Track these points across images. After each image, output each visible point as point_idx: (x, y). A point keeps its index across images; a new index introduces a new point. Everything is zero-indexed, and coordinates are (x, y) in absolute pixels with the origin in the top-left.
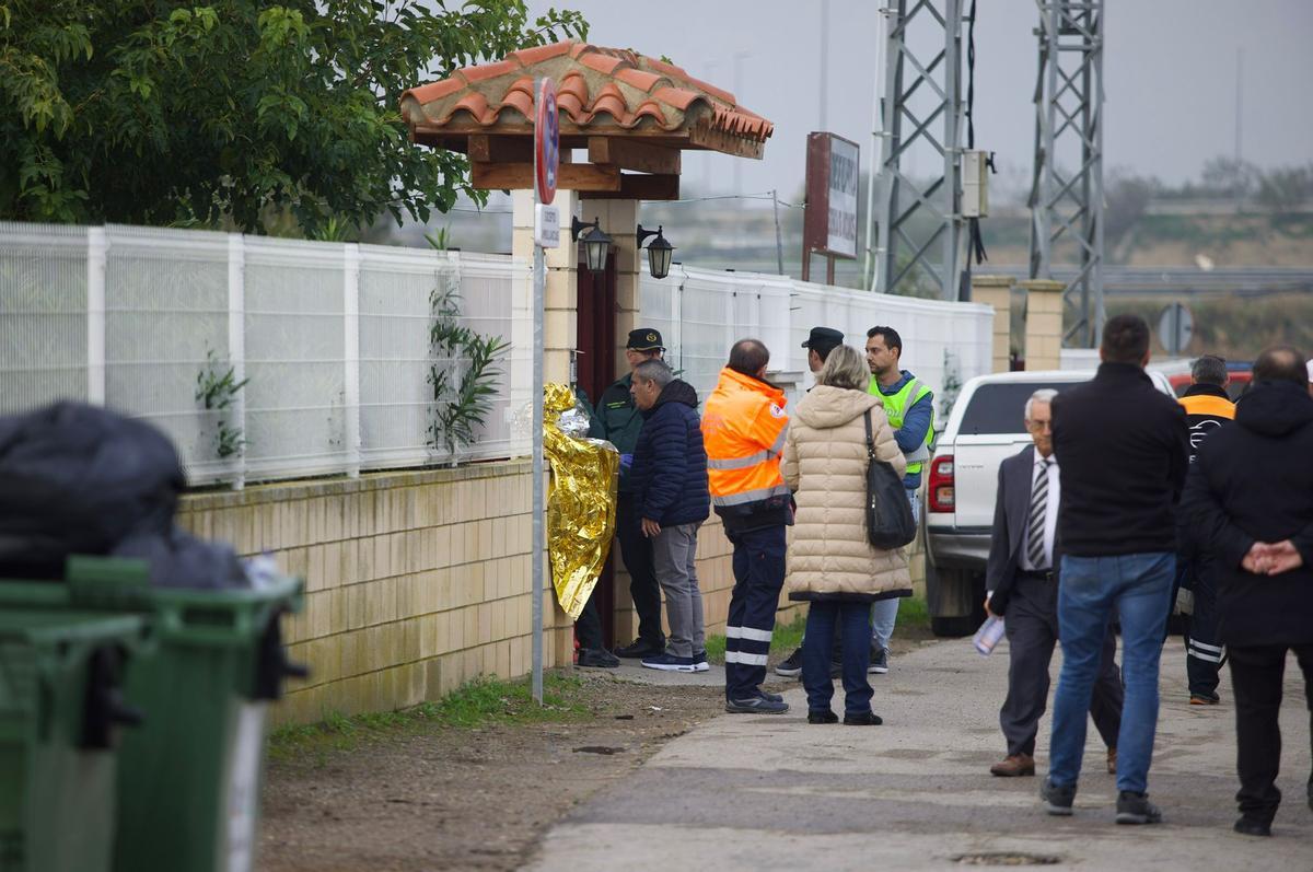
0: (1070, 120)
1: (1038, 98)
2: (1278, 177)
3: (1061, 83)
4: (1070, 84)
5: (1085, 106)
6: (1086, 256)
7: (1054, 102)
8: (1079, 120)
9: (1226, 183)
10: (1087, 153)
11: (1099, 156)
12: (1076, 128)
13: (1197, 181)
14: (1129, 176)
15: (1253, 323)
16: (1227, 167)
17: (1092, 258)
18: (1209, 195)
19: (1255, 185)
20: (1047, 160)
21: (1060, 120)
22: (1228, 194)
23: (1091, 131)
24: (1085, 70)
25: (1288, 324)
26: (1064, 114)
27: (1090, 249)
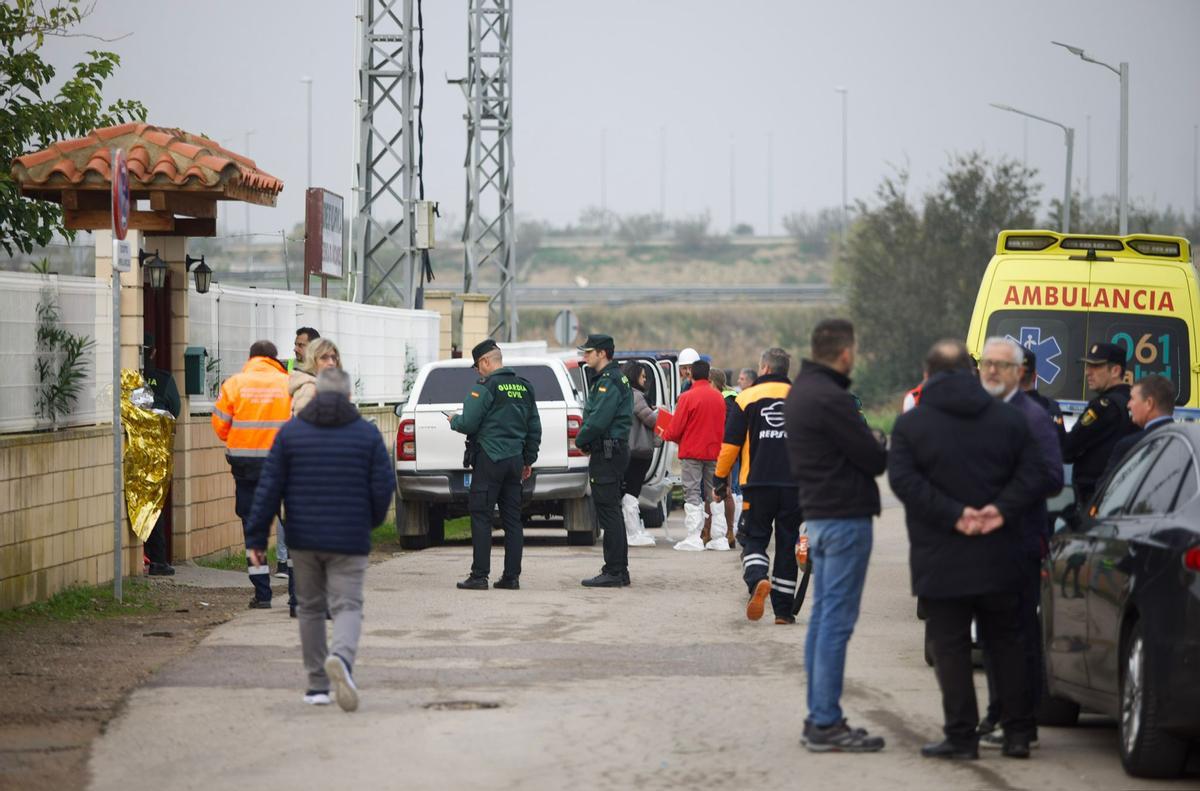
0: (490, 180)
1: (467, 163)
2: (631, 221)
3: (483, 153)
4: (489, 154)
5: (501, 169)
6: (504, 276)
7: (479, 167)
8: (496, 179)
9: (595, 225)
10: (503, 203)
11: (511, 205)
12: (495, 185)
13: (576, 224)
14: (528, 220)
16: (596, 214)
17: (508, 278)
18: (586, 233)
19: (616, 227)
20: (474, 208)
21: (483, 180)
22: (597, 233)
23: (505, 187)
24: (500, 144)
25: (641, 325)
26: (486, 175)
27: (506, 271)
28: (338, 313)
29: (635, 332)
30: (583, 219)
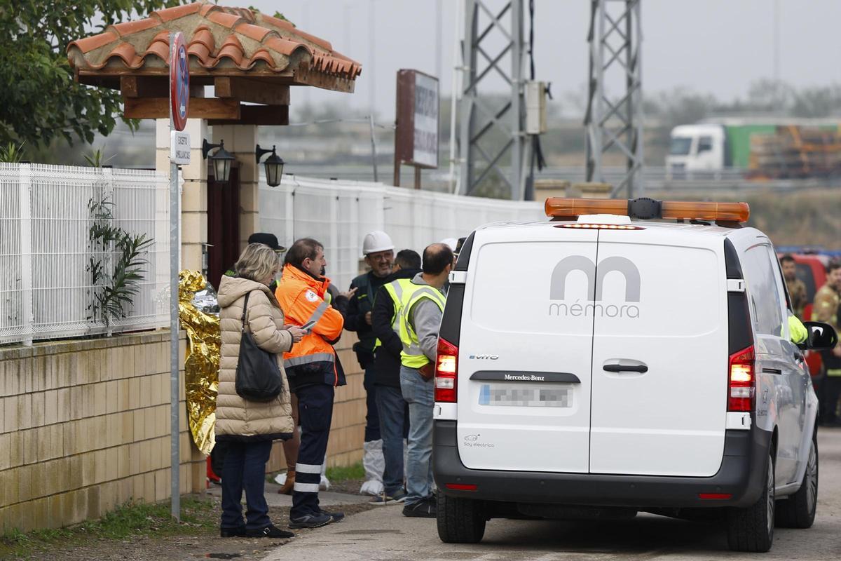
0: (616, 56)
1: (591, 38)
2: (808, 95)
3: (608, 26)
4: (615, 26)
5: (628, 44)
6: (630, 163)
7: (603, 42)
8: (623, 55)
9: (767, 100)
10: (630, 82)
11: (639, 85)
12: (620, 62)
13: (745, 98)
14: (690, 94)
15: (787, 214)
16: (767, 87)
18: (755, 109)
19: (791, 102)
20: (598, 88)
21: (608, 56)
22: (770, 109)
23: (632, 64)
24: (628, 15)
25: (814, 214)
26: (611, 50)
27: (633, 158)
29: (807, 222)
30: (753, 94)
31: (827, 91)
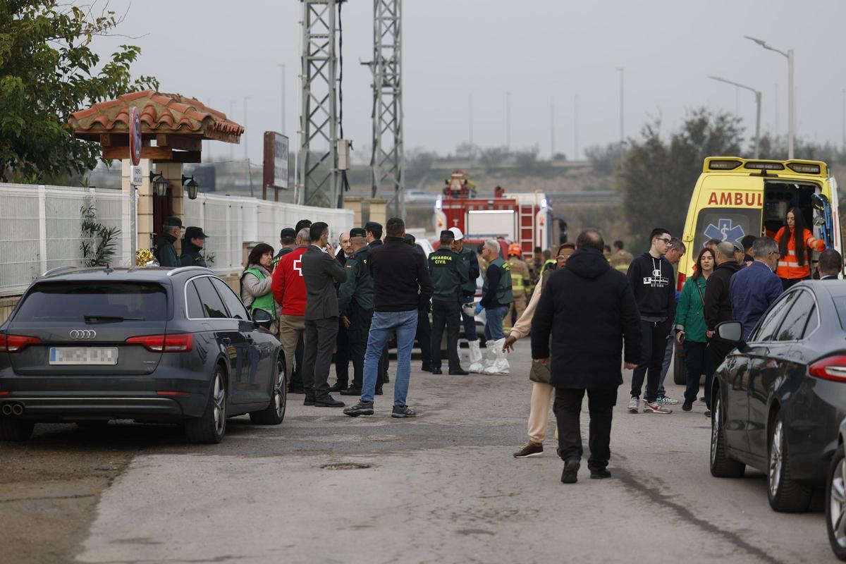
0: (388, 126)
1: (373, 116)
2: (489, 151)
3: (383, 109)
4: (387, 109)
5: (395, 119)
6: (397, 187)
7: (380, 118)
8: (392, 125)
9: (466, 154)
10: (396, 141)
11: (401, 142)
12: (391, 130)
13: (454, 154)
14: (423, 151)
16: (466, 147)
17: (400, 188)
18: (459, 159)
19: (479, 156)
20: (378, 144)
21: (383, 126)
22: (468, 159)
23: (398, 130)
24: (394, 103)
26: (385, 122)
27: (399, 184)
28: (285, 211)
30: (459, 151)
31: (499, 150)
